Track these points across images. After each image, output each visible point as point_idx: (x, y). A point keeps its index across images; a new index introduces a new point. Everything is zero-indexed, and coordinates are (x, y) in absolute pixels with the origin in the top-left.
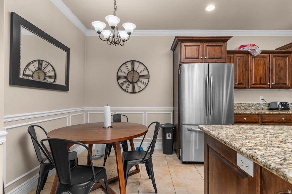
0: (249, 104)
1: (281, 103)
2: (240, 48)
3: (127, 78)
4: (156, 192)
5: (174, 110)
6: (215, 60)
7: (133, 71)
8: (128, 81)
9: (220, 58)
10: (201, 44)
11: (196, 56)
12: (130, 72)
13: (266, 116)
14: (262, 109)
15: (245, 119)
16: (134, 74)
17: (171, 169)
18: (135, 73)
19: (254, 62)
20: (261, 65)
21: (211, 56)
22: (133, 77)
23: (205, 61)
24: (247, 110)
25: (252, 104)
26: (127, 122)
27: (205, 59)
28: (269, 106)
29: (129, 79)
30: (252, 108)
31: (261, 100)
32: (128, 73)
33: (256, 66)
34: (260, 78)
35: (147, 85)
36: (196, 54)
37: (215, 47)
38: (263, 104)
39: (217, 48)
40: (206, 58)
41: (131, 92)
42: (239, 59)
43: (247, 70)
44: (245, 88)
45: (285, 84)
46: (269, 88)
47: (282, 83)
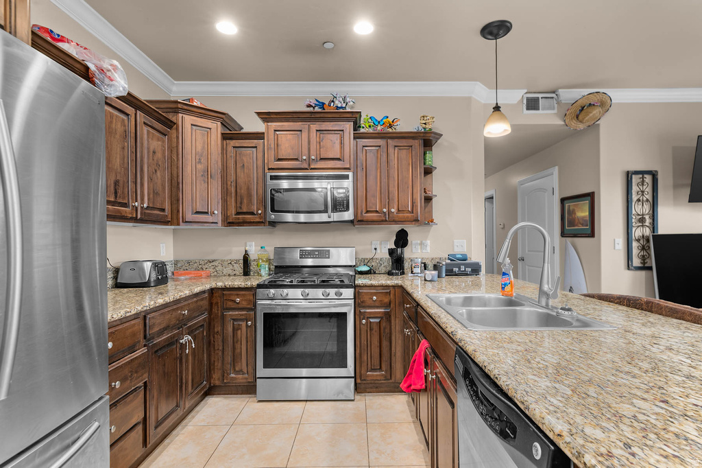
1: (155, 265)
13: (157, 314)
15: (110, 345)
34: (116, 184)
45: (163, 210)
46: (135, 220)
47: (158, 206)
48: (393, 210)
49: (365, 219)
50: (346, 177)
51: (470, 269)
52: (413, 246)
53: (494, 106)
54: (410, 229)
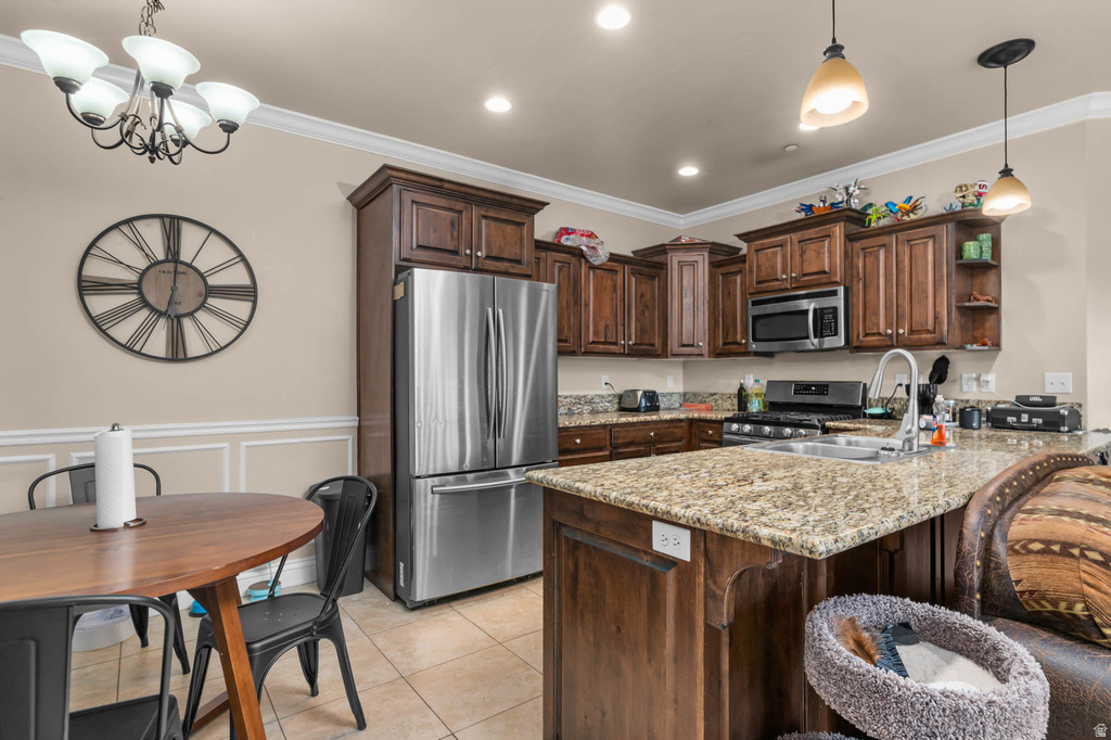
0: (579, 398)
1: (645, 393)
2: (560, 238)
3: (141, 293)
4: (361, 724)
5: (359, 428)
6: (506, 264)
7: (172, 265)
8: (146, 304)
9: (519, 262)
10: (466, 208)
11: (450, 246)
12: (158, 268)
13: (622, 429)
14: (606, 411)
15: (578, 441)
16: (180, 277)
17: (381, 642)
18: (184, 273)
19: (592, 282)
20: (608, 290)
21: (495, 253)
22: (174, 289)
23: (477, 264)
24: (574, 414)
25: (584, 396)
26: (158, 492)
27: (478, 257)
28: (620, 403)
29: (151, 299)
30: (586, 407)
31: (604, 385)
32: (148, 268)
33: (595, 293)
34: (606, 327)
35: (243, 330)
36: (449, 237)
37: (504, 226)
38: (609, 395)
39: (509, 229)
40: (479, 254)
41: (163, 356)
42: (560, 269)
43: (577, 301)
44: (573, 353)
45: (653, 345)
46: (623, 355)
47: (646, 341)
48: (901, 331)
49: (864, 344)
50: (834, 293)
51: (1040, 421)
52: (964, 382)
53: (1002, 168)
54: (953, 355)
